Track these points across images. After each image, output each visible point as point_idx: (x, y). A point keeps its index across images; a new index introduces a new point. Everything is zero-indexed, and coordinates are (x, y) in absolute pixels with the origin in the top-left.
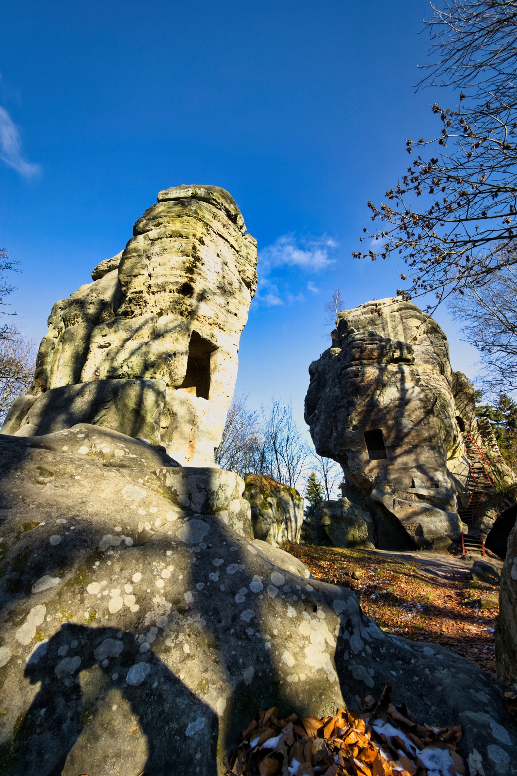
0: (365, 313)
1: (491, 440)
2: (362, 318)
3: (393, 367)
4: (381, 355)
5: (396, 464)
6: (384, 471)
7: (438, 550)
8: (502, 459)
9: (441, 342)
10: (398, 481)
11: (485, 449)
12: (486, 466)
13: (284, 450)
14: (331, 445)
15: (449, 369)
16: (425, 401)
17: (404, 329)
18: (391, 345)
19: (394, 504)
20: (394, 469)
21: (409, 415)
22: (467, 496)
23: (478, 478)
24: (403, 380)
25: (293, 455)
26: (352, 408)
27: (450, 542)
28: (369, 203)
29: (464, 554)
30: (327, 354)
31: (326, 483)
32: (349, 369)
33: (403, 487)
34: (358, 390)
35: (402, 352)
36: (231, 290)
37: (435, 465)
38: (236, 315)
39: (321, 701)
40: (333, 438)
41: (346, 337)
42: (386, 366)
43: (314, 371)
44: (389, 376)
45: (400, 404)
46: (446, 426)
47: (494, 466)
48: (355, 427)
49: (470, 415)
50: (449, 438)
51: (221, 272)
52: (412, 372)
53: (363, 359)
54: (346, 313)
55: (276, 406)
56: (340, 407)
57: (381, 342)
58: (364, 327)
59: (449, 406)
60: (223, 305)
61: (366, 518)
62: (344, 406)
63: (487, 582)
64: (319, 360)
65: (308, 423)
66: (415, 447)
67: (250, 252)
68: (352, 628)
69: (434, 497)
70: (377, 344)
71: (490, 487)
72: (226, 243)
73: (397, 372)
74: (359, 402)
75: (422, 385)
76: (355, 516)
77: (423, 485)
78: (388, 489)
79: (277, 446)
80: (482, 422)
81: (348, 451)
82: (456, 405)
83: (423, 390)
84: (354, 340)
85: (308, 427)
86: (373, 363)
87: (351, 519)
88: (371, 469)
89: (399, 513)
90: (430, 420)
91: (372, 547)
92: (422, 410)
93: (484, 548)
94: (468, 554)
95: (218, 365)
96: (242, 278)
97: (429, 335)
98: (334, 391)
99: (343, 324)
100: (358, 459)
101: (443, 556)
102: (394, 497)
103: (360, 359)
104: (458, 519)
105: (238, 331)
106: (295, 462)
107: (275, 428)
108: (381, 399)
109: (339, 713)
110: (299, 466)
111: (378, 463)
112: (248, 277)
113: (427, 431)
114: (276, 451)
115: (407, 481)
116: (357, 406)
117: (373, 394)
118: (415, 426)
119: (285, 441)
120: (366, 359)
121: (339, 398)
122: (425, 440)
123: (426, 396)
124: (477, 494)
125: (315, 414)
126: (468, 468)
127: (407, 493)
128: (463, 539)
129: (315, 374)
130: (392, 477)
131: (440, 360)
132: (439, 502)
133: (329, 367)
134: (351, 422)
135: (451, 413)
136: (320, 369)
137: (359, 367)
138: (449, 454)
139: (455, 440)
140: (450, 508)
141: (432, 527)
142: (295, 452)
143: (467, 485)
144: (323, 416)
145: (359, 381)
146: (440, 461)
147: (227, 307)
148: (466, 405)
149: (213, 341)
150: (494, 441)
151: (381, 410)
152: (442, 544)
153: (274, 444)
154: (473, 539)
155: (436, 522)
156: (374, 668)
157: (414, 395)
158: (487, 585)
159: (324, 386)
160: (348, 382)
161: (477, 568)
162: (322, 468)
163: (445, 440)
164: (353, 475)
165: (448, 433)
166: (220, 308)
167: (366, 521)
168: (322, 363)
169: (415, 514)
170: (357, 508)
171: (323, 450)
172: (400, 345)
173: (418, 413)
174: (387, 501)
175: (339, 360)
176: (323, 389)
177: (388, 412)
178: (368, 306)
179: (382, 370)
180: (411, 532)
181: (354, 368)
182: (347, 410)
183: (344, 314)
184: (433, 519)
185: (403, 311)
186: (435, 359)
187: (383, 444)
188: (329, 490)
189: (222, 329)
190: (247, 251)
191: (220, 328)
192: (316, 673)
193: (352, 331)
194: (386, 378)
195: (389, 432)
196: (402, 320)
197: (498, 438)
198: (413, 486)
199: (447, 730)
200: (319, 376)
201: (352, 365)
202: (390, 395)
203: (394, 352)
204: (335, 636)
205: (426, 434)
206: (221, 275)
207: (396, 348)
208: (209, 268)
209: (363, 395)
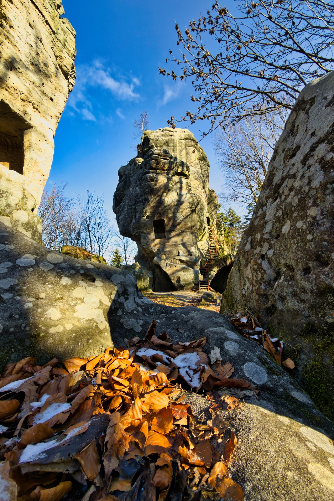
0: (162, 135)
1: (221, 231)
2: (160, 138)
3: (176, 178)
4: (170, 169)
5: (170, 242)
6: (163, 245)
7: (186, 290)
8: (224, 242)
9: (206, 167)
10: (170, 252)
11: (218, 236)
12: (217, 245)
13: (96, 231)
14: (131, 229)
15: (208, 186)
16: (192, 204)
17: (186, 154)
18: (177, 162)
19: (167, 265)
20: (169, 245)
21: (182, 212)
22: (205, 261)
23: (212, 251)
24: (181, 188)
25: (103, 235)
26: (147, 203)
27: (193, 285)
28: (177, 26)
29: (199, 290)
30: (133, 162)
31: (125, 255)
32: (148, 175)
33: (173, 255)
34: (152, 191)
35: (183, 169)
36: (46, 72)
37: (192, 243)
38: (52, 99)
39: (88, 344)
40: (132, 223)
41: (148, 150)
42: (172, 177)
43: (123, 174)
44: (173, 184)
45: (177, 204)
46: (201, 221)
47: (220, 245)
48: (148, 217)
49: (214, 216)
50: (201, 228)
51: (34, 46)
52: (187, 185)
53: (158, 169)
54: (150, 132)
55: (90, 199)
56: (139, 202)
57: (171, 159)
58: (161, 146)
59: (204, 209)
60: (38, 85)
61: (149, 275)
62: (141, 201)
63: (208, 301)
64: (127, 166)
65: (115, 212)
66: (183, 232)
67: (68, 39)
68: (128, 295)
69: (189, 261)
70: (168, 160)
71: (217, 256)
72: (40, 15)
73: (178, 182)
74: (152, 200)
75: (192, 193)
76: (142, 273)
77: (184, 254)
78: (164, 257)
79: (90, 228)
80: (219, 221)
81: (142, 233)
82: (208, 209)
83: (192, 197)
84: (153, 154)
85: (115, 215)
86: (164, 173)
87: (140, 275)
88: (155, 244)
89: (168, 271)
90: (193, 216)
91: (151, 291)
92: (190, 209)
93: (209, 287)
94: (201, 290)
95: (33, 144)
96: (59, 65)
97: (200, 162)
98: (136, 190)
99: (146, 140)
100: (148, 238)
101: (189, 292)
102: (167, 261)
103: (156, 169)
104: (199, 273)
105: (54, 117)
106: (104, 240)
107: (89, 214)
108: (166, 199)
109: (106, 351)
110: (107, 243)
111: (160, 241)
112: (65, 66)
113: (191, 223)
114: (89, 232)
115: (175, 252)
116: (150, 202)
117: (162, 195)
118: (184, 219)
119: (97, 224)
120: (160, 170)
121: (139, 196)
122: (189, 228)
123: (193, 200)
124: (210, 260)
125: (121, 206)
126: (208, 246)
127: (175, 259)
128: (200, 283)
129: (122, 176)
130: (167, 250)
131: (204, 179)
132: (190, 264)
133: (134, 172)
134: (146, 213)
135: (205, 214)
136: (127, 173)
137: (155, 174)
138: (200, 238)
139: (204, 230)
140: (196, 267)
141: (186, 278)
142: (104, 233)
143: (206, 255)
144: (126, 208)
145: (154, 184)
146: (195, 241)
147: (42, 88)
148: (213, 210)
149: (27, 118)
150: (223, 233)
151: (165, 207)
152: (189, 287)
153: (88, 226)
154: (204, 283)
155: (188, 275)
156: (142, 320)
157: (186, 199)
158: (208, 303)
159: (129, 186)
160: (146, 185)
161: (205, 296)
162: (123, 245)
163: (199, 229)
164: (144, 248)
165: (201, 225)
166: (34, 87)
167: (149, 276)
168: (129, 168)
169: (178, 271)
170: (144, 269)
171: (125, 232)
172: (182, 164)
173: (187, 211)
174: (163, 264)
175: (141, 168)
176: (128, 188)
177: (170, 209)
178: (165, 130)
179: (169, 179)
180: (174, 281)
181: (151, 175)
182: (144, 205)
183: (148, 133)
184: (187, 273)
185: (187, 141)
186: (201, 178)
187: (164, 229)
188: (127, 259)
189: (37, 109)
190: (65, 37)
191: (34, 108)
192: (85, 323)
193: (152, 147)
194: (171, 185)
195: (169, 221)
196: (186, 146)
197: (225, 231)
198: (179, 255)
199: (196, 342)
200: (126, 178)
201: (150, 173)
202: (172, 197)
203: (178, 167)
204: (111, 299)
205: (189, 225)
206: (35, 50)
207: (179, 165)
208: (19, 35)
209: (155, 195)
